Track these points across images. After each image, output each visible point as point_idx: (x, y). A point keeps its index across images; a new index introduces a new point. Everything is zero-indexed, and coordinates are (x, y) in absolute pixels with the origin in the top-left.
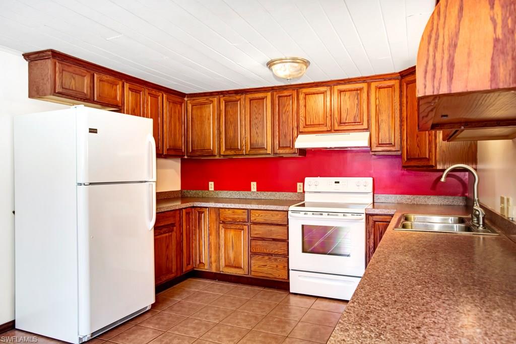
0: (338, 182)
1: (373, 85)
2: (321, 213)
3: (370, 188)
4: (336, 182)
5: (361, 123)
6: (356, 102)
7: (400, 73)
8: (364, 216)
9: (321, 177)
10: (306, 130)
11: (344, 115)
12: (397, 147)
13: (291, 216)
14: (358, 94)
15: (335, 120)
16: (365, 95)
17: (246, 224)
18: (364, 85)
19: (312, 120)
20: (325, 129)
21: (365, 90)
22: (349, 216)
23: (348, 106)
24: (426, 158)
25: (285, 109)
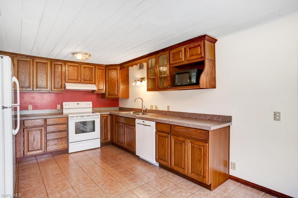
0: (79, 104)
1: (97, 67)
2: (83, 116)
3: (91, 106)
4: (78, 104)
5: (92, 81)
6: (90, 72)
7: (106, 65)
8: (100, 115)
9: (70, 102)
10: (69, 81)
11: (86, 77)
12: (104, 91)
13: (70, 119)
14: (91, 70)
15: (82, 79)
16: (94, 71)
17: (44, 126)
18: (93, 67)
19: (72, 77)
20: (78, 82)
21: (94, 68)
22: (95, 116)
23: (87, 74)
24: (116, 95)
25: (58, 70)
